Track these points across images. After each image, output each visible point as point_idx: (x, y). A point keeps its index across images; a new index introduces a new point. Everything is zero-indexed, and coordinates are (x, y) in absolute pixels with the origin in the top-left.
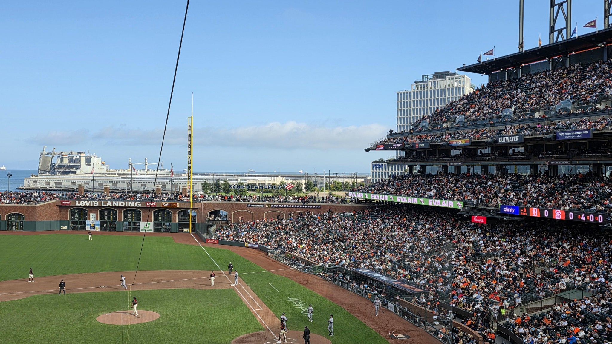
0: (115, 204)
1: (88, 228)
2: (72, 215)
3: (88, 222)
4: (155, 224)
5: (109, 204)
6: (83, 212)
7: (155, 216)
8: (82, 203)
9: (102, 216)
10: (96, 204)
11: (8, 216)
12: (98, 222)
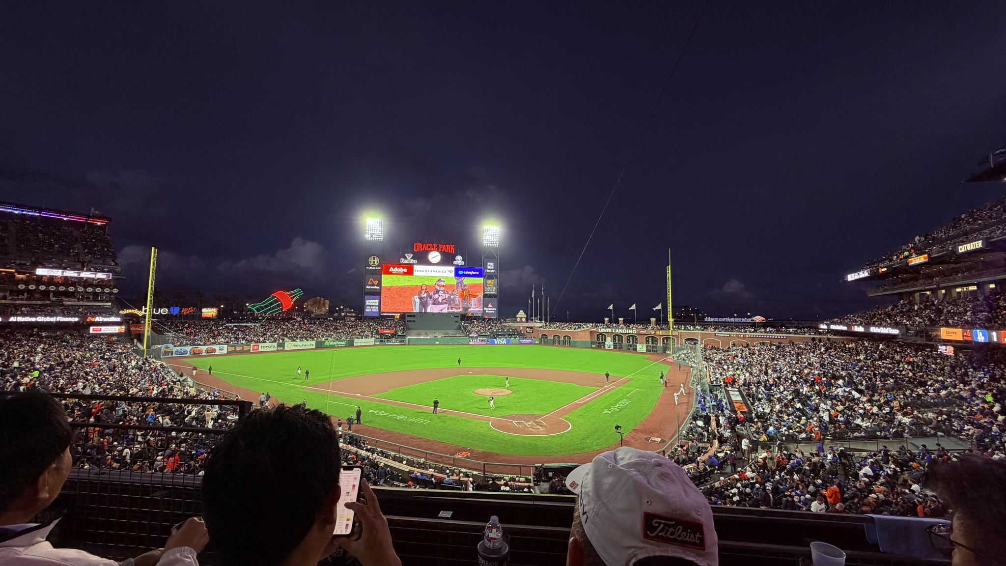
0: (621, 331)
1: (606, 348)
2: (598, 338)
3: (606, 343)
4: (647, 346)
5: (617, 331)
6: (604, 336)
7: (647, 341)
8: (603, 330)
9: (614, 339)
10: (610, 331)
11: (565, 337)
12: (612, 343)
